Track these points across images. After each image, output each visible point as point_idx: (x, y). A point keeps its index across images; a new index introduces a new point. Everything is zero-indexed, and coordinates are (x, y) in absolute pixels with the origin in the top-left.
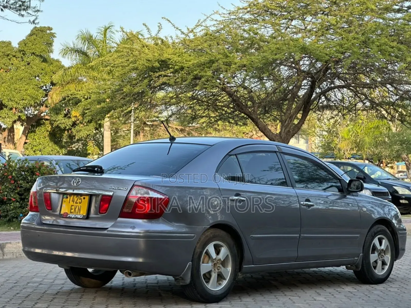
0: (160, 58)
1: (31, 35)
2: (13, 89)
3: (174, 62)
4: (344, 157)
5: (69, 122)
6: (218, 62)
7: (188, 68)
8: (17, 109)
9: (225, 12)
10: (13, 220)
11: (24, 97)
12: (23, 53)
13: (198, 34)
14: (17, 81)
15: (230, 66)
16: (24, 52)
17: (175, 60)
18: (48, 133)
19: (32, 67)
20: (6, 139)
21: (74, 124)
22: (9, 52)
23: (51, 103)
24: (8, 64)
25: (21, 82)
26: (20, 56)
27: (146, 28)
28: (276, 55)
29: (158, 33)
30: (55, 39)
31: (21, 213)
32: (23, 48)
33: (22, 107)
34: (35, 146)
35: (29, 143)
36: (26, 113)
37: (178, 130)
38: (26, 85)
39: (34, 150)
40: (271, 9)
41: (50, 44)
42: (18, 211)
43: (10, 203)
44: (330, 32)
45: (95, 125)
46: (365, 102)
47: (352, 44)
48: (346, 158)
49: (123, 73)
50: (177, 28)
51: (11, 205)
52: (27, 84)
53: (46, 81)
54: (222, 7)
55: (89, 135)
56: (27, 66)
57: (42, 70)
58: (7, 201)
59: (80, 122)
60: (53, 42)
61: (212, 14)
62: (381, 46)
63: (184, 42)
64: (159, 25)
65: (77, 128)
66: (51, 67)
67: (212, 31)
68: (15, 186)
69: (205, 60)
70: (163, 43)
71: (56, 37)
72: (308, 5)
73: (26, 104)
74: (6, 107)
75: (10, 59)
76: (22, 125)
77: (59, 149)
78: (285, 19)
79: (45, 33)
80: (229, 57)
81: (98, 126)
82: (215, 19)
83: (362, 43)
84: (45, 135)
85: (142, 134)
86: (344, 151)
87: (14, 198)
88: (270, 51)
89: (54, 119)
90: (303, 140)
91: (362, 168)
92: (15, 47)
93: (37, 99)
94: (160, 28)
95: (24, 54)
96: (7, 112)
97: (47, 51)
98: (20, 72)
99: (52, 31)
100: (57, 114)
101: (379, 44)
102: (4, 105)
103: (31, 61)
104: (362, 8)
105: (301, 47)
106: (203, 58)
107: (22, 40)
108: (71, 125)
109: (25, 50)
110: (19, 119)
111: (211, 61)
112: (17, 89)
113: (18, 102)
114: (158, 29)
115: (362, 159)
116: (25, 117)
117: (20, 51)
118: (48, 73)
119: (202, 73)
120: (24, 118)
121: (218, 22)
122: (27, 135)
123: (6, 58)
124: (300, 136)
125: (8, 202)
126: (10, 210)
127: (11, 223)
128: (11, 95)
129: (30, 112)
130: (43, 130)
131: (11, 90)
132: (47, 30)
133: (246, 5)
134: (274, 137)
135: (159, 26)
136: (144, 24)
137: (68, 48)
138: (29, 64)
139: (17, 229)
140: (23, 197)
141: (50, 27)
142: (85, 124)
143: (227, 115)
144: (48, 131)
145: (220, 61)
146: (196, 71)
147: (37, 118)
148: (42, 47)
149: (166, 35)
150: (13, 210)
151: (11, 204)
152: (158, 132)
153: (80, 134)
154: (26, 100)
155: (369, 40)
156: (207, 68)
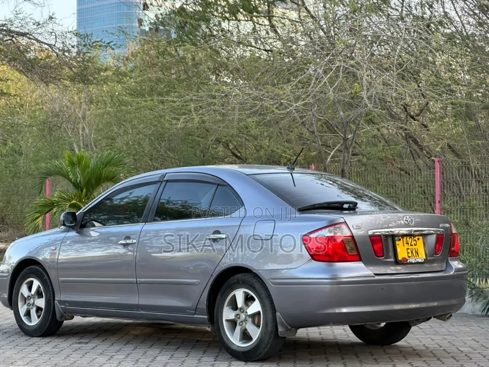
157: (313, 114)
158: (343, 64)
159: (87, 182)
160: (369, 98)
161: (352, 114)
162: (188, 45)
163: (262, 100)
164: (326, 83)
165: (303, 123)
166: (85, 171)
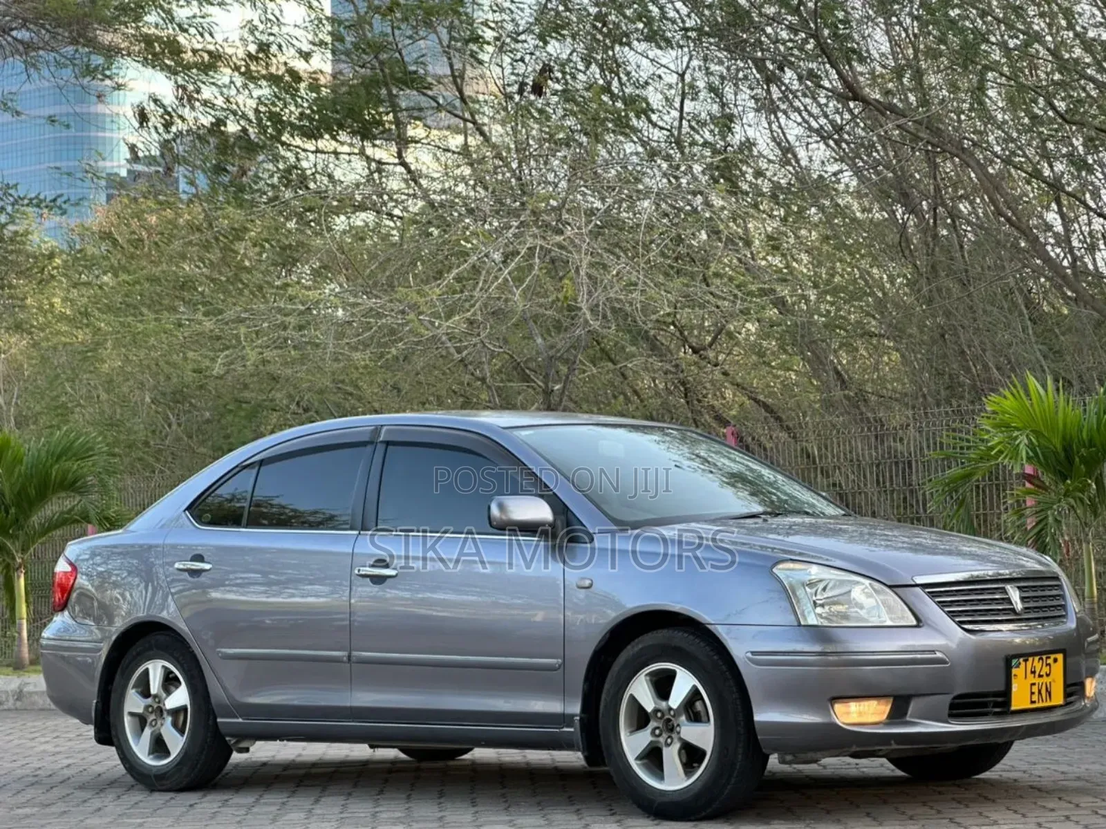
157: (482, 342)
158: (540, 242)
159: (19, 493)
160: (594, 309)
161: (561, 342)
162: (231, 209)
163: (379, 316)
164: (507, 280)
165: (462, 360)
166: (12, 473)
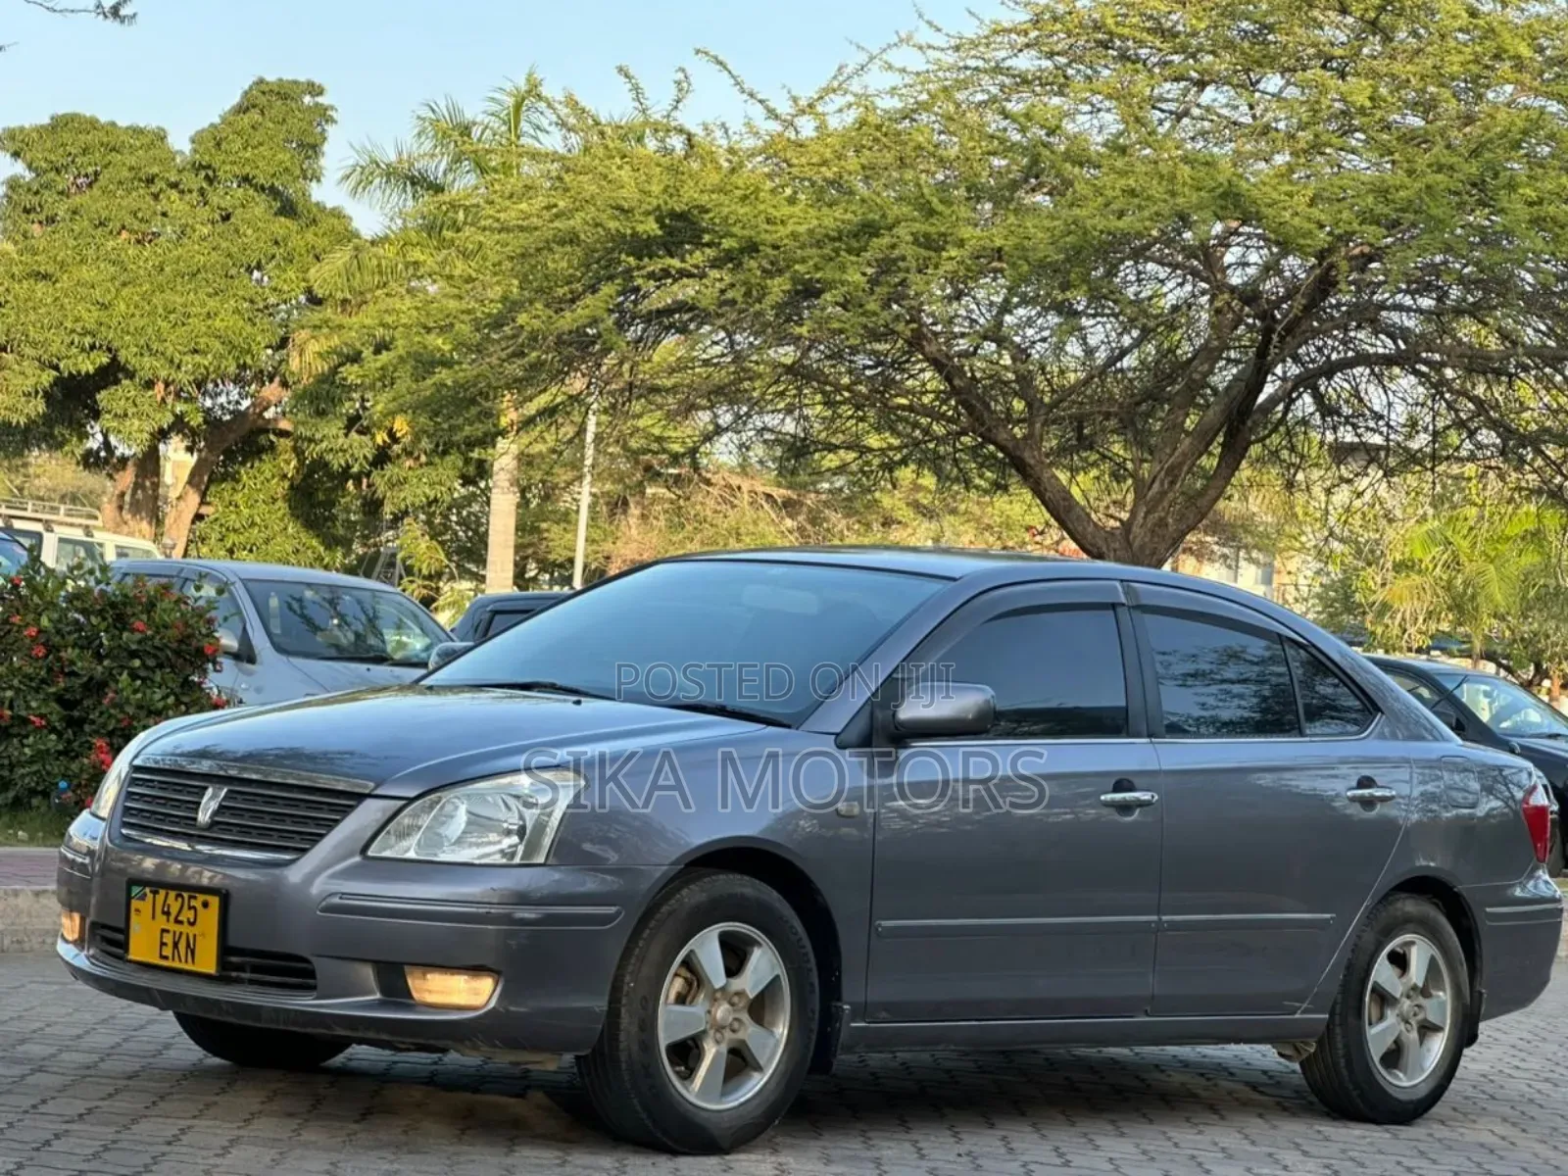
0: (666, 203)
1: (242, 109)
2: (160, 311)
3: (717, 221)
4: (1404, 644)
5: (361, 447)
6: (895, 230)
7: (776, 247)
8: (172, 388)
9: (940, 41)
10: (29, 803)
11: (202, 340)
12: (207, 177)
13: (834, 123)
14: (179, 280)
15: (939, 249)
16: (211, 173)
17: (723, 214)
18: (287, 484)
19: (237, 231)
20: (127, 498)
21: (382, 458)
22: (155, 170)
23: (301, 373)
24: (149, 213)
25: (192, 286)
26: (195, 187)
27: (629, 86)
28: (1121, 215)
29: (676, 108)
30: (330, 129)
31: (64, 776)
32: (207, 158)
33: (191, 378)
34: (235, 531)
35: (212, 517)
36: (208, 403)
37: (775, 501)
38: (209, 295)
39: (228, 546)
40: (1123, 38)
41: (311, 148)
42: (55, 767)
43: (24, 732)
44: (1354, 142)
45: (460, 464)
46: (1473, 425)
47: (1428, 187)
48: (1410, 650)
49: (518, 251)
50: (751, 95)
51: (25, 741)
52: (216, 294)
53: (286, 288)
54: (930, 23)
55: (436, 500)
56: (221, 227)
57: (276, 243)
58: (12, 726)
59: (404, 450)
60: (325, 139)
61: (889, 46)
62: (1540, 202)
63: (770, 150)
64: (680, 76)
65: (390, 470)
66: (309, 236)
67: (886, 111)
68: (50, 670)
69: (843, 222)
70: (692, 147)
71: (336, 122)
72: (1271, 28)
73: (206, 368)
74: (131, 375)
75: (156, 197)
76: (190, 449)
77: (322, 549)
78: (1177, 80)
79: (294, 105)
80: (937, 213)
81: (472, 470)
82: (898, 65)
83: (1469, 187)
84: (272, 493)
85: (634, 511)
86: (1403, 619)
87: (42, 716)
88: (1100, 199)
89: (309, 434)
90: (1253, 567)
91: (1450, 686)
92: (182, 153)
93: (249, 351)
94: (680, 90)
95: (209, 180)
96: (133, 393)
97: (298, 172)
98: (190, 246)
99: (320, 100)
100: (321, 414)
101: (1534, 194)
102: (124, 369)
103: (235, 208)
104: (1478, 49)
105: (1221, 190)
106: (837, 215)
107: (206, 125)
108: (370, 457)
109: (216, 164)
110: (179, 424)
111: (864, 226)
112: (174, 311)
113: (177, 361)
114: (673, 92)
115: (1470, 657)
116: (201, 420)
117: (197, 167)
118: (297, 258)
119: (828, 273)
120: (196, 420)
121: (908, 80)
122: (207, 488)
123: (141, 191)
124: (1242, 554)
125: (15, 730)
126: (19, 762)
127: (22, 816)
128: (150, 331)
129: (222, 399)
130: (268, 475)
131: (153, 313)
132: (304, 92)
133: (1022, 16)
134: (1100, 543)
135: (678, 83)
136: (620, 70)
137: (378, 166)
138: (226, 218)
139: (44, 838)
140: (76, 714)
141: (317, 81)
142: (423, 459)
143: (931, 446)
144: (285, 476)
145: (901, 231)
146: (803, 261)
147: (247, 426)
148: (280, 156)
149: (709, 120)
150: (31, 761)
151: (27, 737)
152: (698, 507)
153: (402, 495)
154: (204, 353)
155: (1496, 176)
156: (849, 251)
